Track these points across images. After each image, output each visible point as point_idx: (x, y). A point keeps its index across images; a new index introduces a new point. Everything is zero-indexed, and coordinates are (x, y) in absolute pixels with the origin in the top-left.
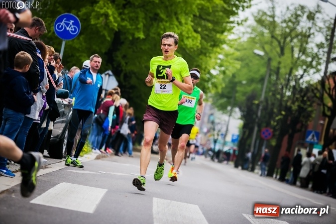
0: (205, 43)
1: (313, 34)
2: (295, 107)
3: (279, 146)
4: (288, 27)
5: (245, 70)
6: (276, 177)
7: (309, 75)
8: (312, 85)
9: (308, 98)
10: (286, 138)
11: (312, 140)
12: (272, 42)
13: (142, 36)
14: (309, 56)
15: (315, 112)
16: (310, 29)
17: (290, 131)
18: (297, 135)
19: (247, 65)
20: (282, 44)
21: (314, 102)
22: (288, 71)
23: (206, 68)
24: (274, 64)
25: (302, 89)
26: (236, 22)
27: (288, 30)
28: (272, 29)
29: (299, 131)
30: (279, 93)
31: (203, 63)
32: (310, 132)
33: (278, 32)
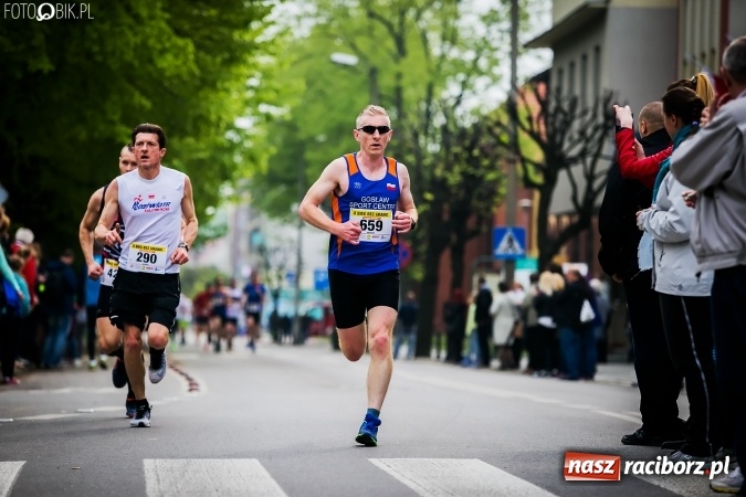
0: (208, 58)
2: (454, 178)
3: (432, 280)
5: (318, 109)
6: (438, 357)
7: (474, 93)
8: (486, 118)
9: (482, 150)
10: (446, 258)
11: (510, 252)
12: (371, 28)
13: (46, 66)
14: (468, 48)
15: (505, 181)
17: (454, 238)
18: (471, 246)
19: (321, 93)
20: (396, 29)
21: (497, 157)
22: (423, 93)
23: (220, 119)
24: (386, 82)
25: (463, 133)
29: (475, 233)
30: (410, 151)
31: (213, 109)
32: (502, 232)
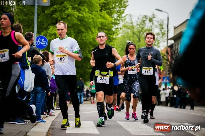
1: (153, 29)
4: (140, 27)
11: (166, 82)
12: (133, 36)
16: (151, 26)
20: (139, 36)
26: (119, 28)
27: (140, 29)
28: (132, 29)
33: (135, 30)
